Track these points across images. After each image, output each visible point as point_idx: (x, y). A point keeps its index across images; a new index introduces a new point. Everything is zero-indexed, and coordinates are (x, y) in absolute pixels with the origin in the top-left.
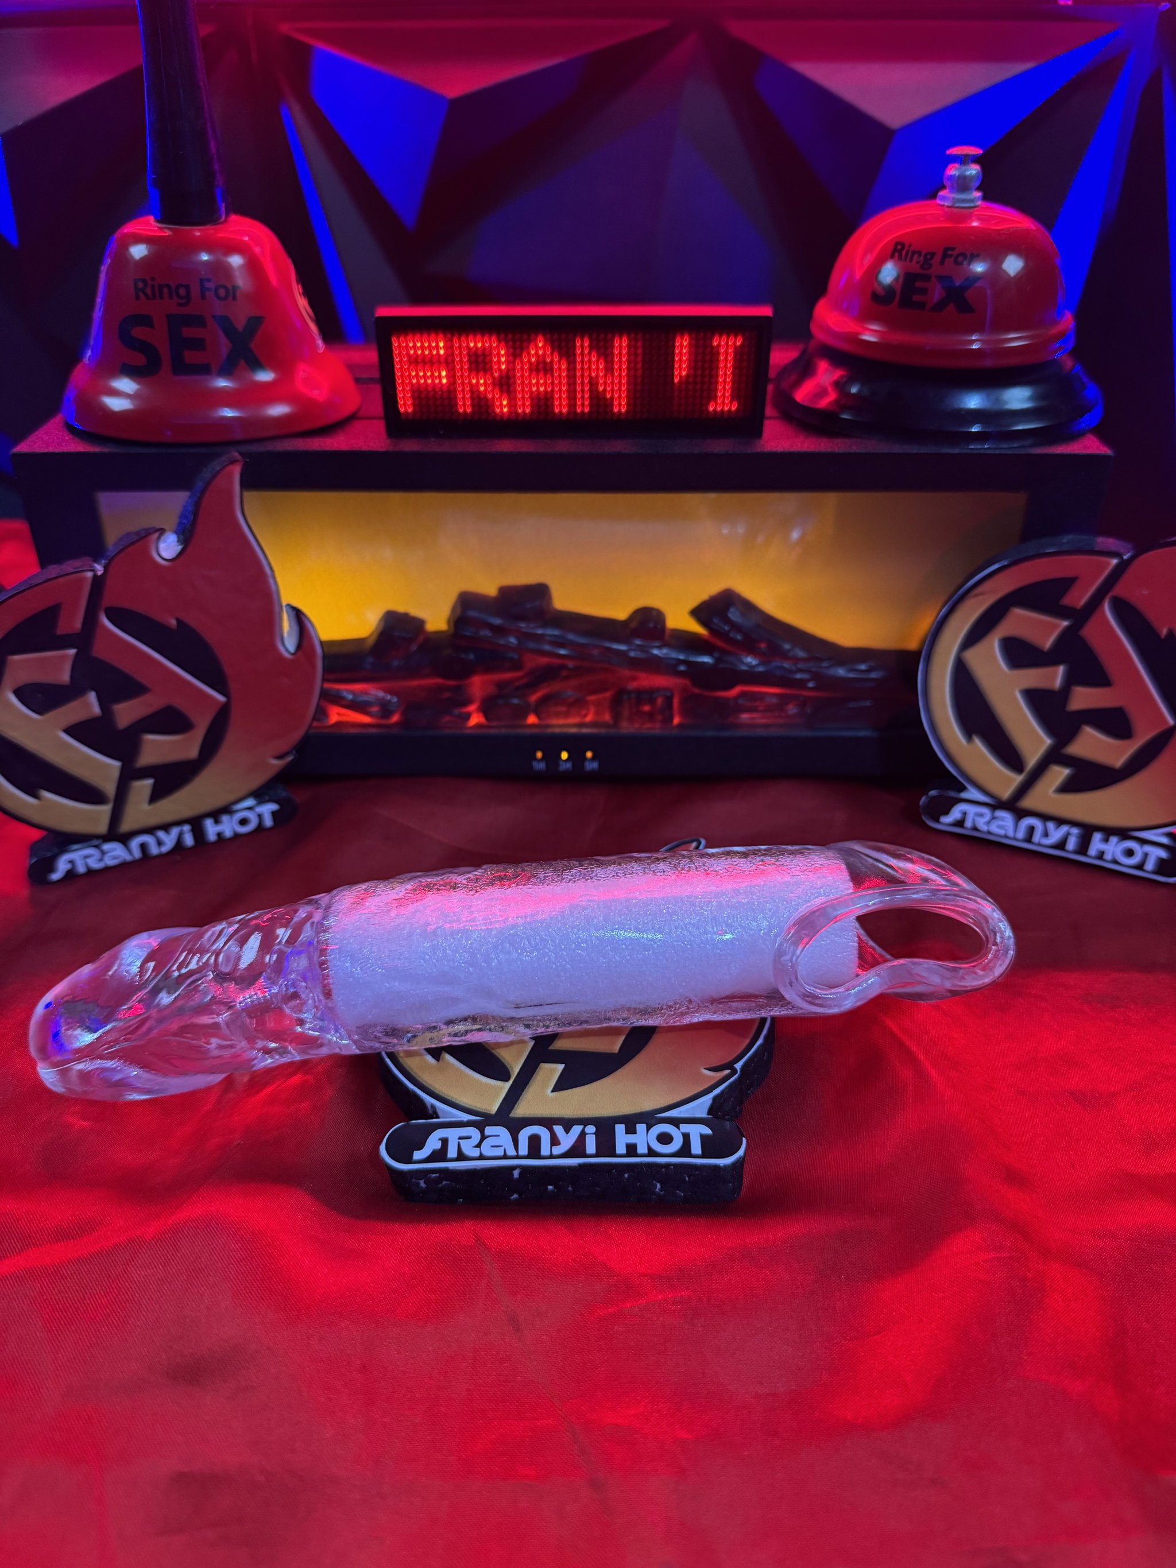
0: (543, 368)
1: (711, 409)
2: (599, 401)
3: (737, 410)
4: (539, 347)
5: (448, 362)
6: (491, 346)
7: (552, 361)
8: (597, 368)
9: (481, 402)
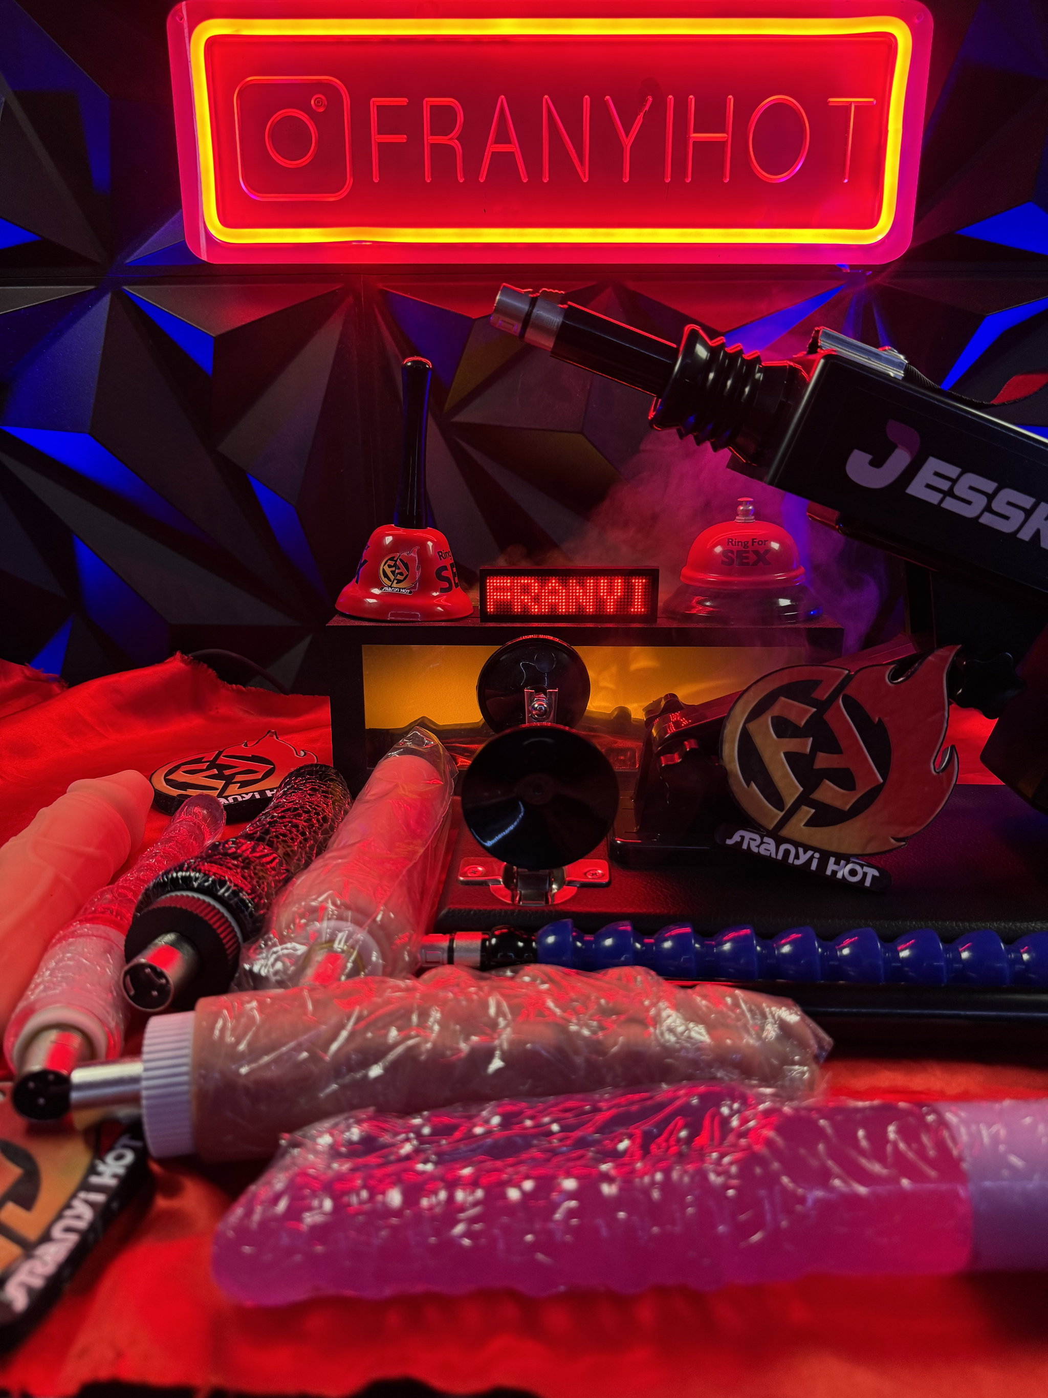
0: (554, 592)
1: (632, 610)
2: (580, 607)
3: (644, 611)
4: (553, 583)
5: (511, 589)
6: (531, 582)
7: (559, 589)
8: (579, 593)
9: (525, 606)
